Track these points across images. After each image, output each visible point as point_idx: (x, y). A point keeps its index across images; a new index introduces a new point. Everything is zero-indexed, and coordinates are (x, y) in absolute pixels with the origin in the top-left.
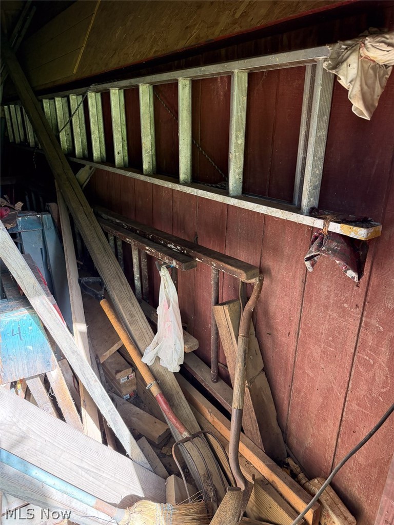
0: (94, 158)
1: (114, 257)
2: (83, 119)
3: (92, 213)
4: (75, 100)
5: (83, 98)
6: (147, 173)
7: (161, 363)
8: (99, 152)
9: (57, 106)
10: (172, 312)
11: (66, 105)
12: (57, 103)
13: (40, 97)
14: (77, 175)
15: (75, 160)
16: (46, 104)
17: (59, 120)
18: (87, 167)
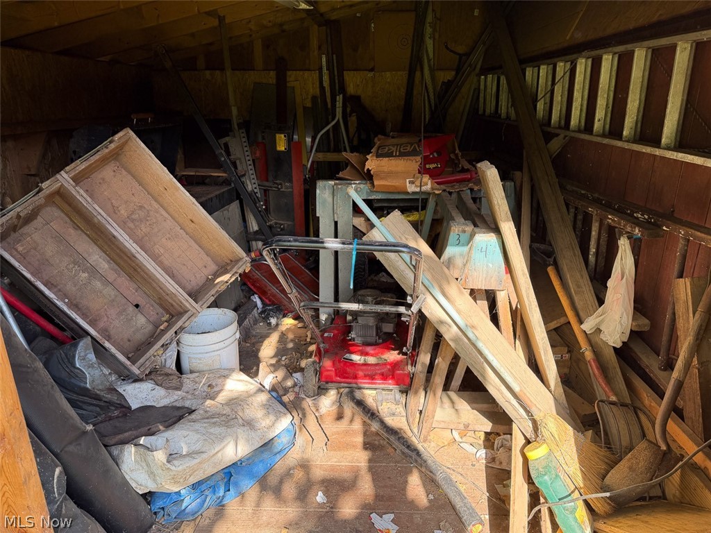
0: (571, 127)
1: (571, 228)
2: (567, 86)
3: (557, 184)
4: (562, 68)
5: (571, 65)
6: (627, 139)
7: (602, 336)
8: (578, 121)
9: (541, 75)
10: (625, 285)
11: (550, 72)
12: (541, 71)
13: (524, 66)
14: (549, 145)
15: (549, 129)
16: (529, 73)
17: (539, 89)
18: (562, 136)
